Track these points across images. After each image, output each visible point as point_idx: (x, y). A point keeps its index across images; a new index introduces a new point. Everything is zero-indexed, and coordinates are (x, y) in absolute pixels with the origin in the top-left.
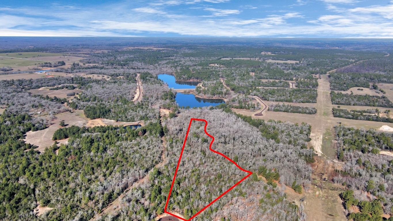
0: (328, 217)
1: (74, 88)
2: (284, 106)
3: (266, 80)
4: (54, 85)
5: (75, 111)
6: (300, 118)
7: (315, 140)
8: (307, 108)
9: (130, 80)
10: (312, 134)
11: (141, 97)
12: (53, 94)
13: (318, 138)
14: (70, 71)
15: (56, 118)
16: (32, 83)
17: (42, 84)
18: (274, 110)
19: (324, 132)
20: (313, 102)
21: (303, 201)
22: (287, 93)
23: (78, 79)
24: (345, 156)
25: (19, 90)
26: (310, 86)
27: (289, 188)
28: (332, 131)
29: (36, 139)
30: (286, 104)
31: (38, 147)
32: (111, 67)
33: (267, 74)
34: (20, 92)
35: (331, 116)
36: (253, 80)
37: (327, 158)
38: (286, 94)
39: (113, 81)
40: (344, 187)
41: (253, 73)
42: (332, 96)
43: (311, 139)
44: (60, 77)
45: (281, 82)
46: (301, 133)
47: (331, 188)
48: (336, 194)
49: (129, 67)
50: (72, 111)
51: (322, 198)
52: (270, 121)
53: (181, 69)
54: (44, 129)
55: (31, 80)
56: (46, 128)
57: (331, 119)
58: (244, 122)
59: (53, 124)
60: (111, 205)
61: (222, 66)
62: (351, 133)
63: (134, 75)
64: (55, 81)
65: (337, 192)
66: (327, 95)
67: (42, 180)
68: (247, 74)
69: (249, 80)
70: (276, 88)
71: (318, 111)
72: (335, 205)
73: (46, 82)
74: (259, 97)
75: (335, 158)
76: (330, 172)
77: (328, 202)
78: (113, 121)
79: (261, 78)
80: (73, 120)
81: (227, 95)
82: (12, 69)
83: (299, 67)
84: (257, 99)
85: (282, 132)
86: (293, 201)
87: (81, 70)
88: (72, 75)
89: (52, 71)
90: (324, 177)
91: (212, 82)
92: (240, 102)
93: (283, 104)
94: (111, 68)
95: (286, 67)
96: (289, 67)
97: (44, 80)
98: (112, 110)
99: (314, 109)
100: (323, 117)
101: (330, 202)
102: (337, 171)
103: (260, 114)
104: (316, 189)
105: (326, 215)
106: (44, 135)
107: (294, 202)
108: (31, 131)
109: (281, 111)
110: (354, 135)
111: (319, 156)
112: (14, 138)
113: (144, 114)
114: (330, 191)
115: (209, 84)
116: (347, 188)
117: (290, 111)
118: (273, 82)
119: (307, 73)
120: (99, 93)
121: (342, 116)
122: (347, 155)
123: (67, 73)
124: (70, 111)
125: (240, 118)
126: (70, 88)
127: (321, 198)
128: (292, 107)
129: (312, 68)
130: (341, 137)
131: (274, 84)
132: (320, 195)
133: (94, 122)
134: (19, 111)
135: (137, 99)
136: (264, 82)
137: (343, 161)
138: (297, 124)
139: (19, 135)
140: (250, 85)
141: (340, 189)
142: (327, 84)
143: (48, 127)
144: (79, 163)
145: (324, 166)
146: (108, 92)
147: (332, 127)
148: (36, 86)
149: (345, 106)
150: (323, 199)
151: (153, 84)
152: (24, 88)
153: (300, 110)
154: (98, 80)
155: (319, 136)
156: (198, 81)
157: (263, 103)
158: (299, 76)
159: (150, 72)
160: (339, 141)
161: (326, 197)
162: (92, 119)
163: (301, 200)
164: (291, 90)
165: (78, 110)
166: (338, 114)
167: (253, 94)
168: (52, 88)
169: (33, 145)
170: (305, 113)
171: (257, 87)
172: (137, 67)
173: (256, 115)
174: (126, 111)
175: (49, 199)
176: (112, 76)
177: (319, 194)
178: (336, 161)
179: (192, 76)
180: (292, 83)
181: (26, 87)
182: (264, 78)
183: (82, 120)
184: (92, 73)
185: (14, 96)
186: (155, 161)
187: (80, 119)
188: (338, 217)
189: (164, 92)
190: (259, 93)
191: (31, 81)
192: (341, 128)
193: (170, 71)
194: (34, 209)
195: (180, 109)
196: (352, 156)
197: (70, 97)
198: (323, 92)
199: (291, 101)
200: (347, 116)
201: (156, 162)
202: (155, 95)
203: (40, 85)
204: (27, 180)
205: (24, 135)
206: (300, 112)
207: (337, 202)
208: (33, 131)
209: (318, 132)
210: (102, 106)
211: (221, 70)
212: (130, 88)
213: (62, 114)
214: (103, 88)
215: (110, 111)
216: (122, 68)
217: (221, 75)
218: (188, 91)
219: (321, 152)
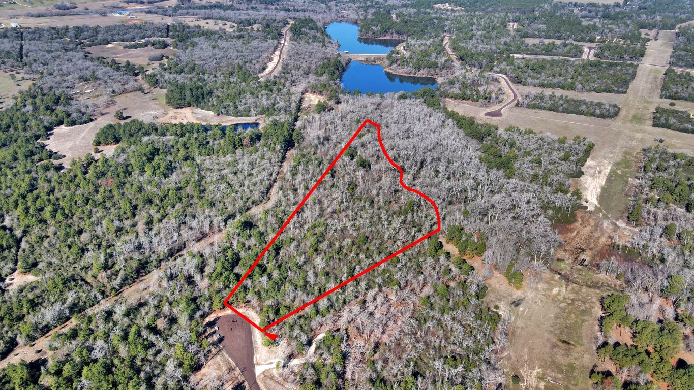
0: (557, 346)
1: (166, 45)
2: (551, 97)
3: (537, 41)
4: (133, 39)
5: (153, 90)
6: (576, 125)
7: (593, 176)
8: (599, 105)
9: (269, 34)
10: (589, 162)
11: (279, 68)
12: (126, 56)
13: (600, 172)
14: (171, 12)
15: (114, 103)
16: (97, 33)
17: (113, 35)
18: (528, 107)
19: (619, 157)
20: (618, 92)
21: (517, 305)
22: (570, 70)
23: (178, 29)
24: (646, 215)
25: (71, 47)
26: (625, 56)
27: (499, 275)
28: (636, 157)
29: (68, 140)
30: (558, 93)
31: (64, 156)
32: (246, 6)
33: (544, 27)
34: (72, 50)
35: (648, 127)
36: (508, 40)
37: (605, 217)
38: (566, 72)
39: (237, 34)
40: (618, 283)
41: (516, 26)
42: (667, 79)
43: (582, 173)
44: (147, 23)
45: (565, 45)
46: (566, 158)
47: (589, 283)
48: (594, 295)
49: (278, 7)
50: (146, 91)
51: (562, 302)
52: (510, 129)
53: (373, 14)
54: (86, 122)
55: (96, 28)
56: (91, 120)
57: (644, 132)
58: (456, 129)
59: (106, 113)
60: (142, 280)
61: (458, 8)
62: (677, 166)
63: (281, 24)
64: (136, 31)
65: (598, 292)
66: (656, 78)
67: (40, 223)
68: (500, 27)
69: (501, 40)
70: (549, 58)
71: (623, 113)
72: (583, 321)
73: (121, 33)
74: (508, 76)
75: (621, 218)
76: (599, 247)
77: (570, 313)
78: (211, 113)
79: (528, 35)
80: (145, 108)
81: (444, 71)
82: (76, 5)
83: (619, 13)
84: (503, 82)
85: (528, 154)
86: (497, 303)
87: (190, 11)
88: (169, 21)
89: (142, 12)
90: (582, 257)
91: (424, 42)
92: (464, 86)
93: (551, 93)
94: (245, 8)
95: (590, 12)
96: (598, 12)
97: (118, 28)
98: (216, 92)
99: (615, 106)
100: (629, 125)
101: (574, 313)
102: (616, 246)
103: (497, 114)
104: (556, 281)
105: (554, 340)
106: (83, 135)
107: (497, 307)
108: (63, 127)
109: (542, 108)
110: (680, 169)
111: (588, 209)
112: (28, 137)
113: (270, 102)
114: (584, 290)
115: (417, 46)
116: (625, 286)
117: (560, 109)
118: (549, 44)
119: (630, 27)
120: (203, 58)
121: (671, 125)
122: (648, 213)
123: (165, 15)
124: (142, 90)
125: (450, 120)
126: (157, 46)
127: (558, 303)
128: (568, 101)
129: (647, 15)
130: (650, 174)
131: (548, 50)
132: (559, 297)
133: (178, 113)
134: (54, 87)
135: (271, 73)
136: (530, 44)
137: (636, 225)
138: (566, 138)
139: (39, 132)
140: (498, 51)
141: (608, 286)
142: (666, 52)
143: (96, 119)
144: (116, 193)
145: (592, 232)
146: (219, 56)
147: (639, 149)
148: (103, 40)
149: (688, 103)
150: (563, 305)
151: (308, 43)
152: (82, 43)
153: (583, 107)
154: (211, 32)
155: (602, 168)
156: (401, 38)
157: (511, 89)
158: (609, 34)
159: (314, 17)
160: (643, 182)
161: (570, 302)
162: (176, 108)
163: (514, 302)
164: (581, 63)
165: (158, 89)
166: (663, 120)
167: (498, 70)
168: (128, 43)
169: (56, 153)
170: (593, 114)
171: (511, 55)
172: (294, 6)
173: (488, 114)
174: (240, 95)
175: (38, 260)
176: (240, 23)
177: (559, 293)
178: (621, 224)
179: (389, 29)
180: (589, 48)
181: (86, 41)
182: (534, 36)
183: (159, 109)
184: (207, 16)
185: (58, 57)
186: (250, 200)
187: (156, 106)
188: (579, 348)
189: (324, 59)
190: (511, 68)
191: (96, 30)
192: (657, 152)
193: (353, 16)
194: (7, 275)
195: (341, 96)
196: (660, 216)
197: (153, 62)
198: (651, 70)
199: (571, 87)
200: (682, 127)
201: (253, 203)
202: (304, 66)
203: (110, 38)
204: (16, 220)
205: (49, 132)
206: (581, 113)
207: (591, 314)
208: (67, 126)
209: (605, 158)
210: (199, 83)
211: (451, 17)
212: (263, 49)
213: (129, 95)
214: (214, 47)
215: (210, 93)
216: (265, 9)
217: (446, 28)
218: (372, 59)
219: (596, 203)
